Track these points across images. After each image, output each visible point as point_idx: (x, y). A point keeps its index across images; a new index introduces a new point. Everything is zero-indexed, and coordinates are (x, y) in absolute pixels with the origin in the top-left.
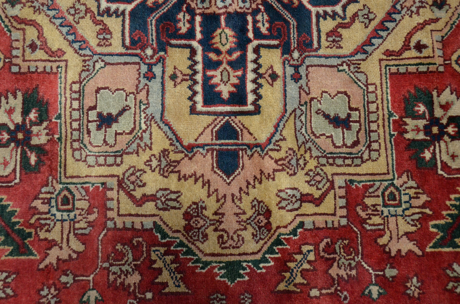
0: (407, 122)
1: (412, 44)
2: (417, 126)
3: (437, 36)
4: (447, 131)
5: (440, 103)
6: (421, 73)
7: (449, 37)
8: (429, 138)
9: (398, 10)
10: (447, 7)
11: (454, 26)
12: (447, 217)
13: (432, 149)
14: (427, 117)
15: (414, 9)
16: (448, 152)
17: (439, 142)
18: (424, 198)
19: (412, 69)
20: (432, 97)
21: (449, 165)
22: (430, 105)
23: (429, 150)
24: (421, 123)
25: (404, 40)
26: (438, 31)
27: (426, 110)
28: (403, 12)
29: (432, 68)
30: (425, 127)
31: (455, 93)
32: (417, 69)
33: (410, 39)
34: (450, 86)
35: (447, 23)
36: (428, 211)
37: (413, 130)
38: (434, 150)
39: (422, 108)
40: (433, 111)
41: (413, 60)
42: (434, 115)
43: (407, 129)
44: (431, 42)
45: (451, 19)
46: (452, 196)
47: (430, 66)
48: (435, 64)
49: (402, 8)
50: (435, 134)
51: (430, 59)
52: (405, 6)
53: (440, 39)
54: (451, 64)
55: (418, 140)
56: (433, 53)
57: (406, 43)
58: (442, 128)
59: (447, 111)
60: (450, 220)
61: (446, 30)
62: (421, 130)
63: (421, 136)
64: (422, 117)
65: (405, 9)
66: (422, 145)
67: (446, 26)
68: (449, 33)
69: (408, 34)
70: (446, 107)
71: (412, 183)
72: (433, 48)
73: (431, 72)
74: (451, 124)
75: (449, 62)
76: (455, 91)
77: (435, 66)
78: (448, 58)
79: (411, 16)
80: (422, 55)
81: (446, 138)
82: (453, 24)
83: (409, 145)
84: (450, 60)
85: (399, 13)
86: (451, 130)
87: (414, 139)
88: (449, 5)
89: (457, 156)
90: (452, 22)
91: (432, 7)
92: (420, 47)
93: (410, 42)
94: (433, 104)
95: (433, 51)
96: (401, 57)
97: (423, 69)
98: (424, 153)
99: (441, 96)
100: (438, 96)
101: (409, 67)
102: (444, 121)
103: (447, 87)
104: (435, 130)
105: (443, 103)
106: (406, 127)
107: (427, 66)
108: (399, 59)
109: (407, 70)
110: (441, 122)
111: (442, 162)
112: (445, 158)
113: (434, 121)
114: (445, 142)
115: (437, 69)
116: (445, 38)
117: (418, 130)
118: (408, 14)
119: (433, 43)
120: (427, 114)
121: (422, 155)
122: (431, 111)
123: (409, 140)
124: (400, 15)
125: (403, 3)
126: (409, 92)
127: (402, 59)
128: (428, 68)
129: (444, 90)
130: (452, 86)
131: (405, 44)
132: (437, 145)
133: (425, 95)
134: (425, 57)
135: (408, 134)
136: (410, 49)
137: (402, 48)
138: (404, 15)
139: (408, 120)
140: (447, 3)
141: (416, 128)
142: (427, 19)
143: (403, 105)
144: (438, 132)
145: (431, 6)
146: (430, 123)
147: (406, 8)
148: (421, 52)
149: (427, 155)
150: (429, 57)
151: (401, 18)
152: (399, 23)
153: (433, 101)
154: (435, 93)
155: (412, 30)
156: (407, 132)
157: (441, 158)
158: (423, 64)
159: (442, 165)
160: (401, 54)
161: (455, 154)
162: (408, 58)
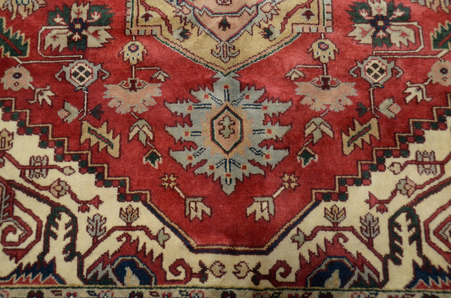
0: (85, 6)
1: (150, 12)
2: (82, 12)
3: (156, 31)
4: (75, 34)
5: (100, 30)
6: (125, 17)
7: (156, 40)
8: (72, 21)
9: (180, 4)
10: (182, 39)
11: (165, 44)
12: (8, 30)
13: (63, 23)
14: (89, 21)
15: (180, 14)
16: (59, 34)
17: (67, 28)
18: (24, 15)
19: (129, 12)
20: (105, 26)
21: (49, 34)
22: (99, 23)
23: (62, 21)
24: (84, 17)
25: (155, 7)
26: (161, 32)
27: (94, 20)
28: (178, 7)
29: (128, 25)
30: (81, 19)
31: (107, 42)
32: (129, 15)
33: (155, 11)
34: (113, 39)
35: (168, 39)
36: (14, 16)
37: (79, 10)
38: (62, 25)
39: (96, 17)
40: (93, 26)
41: (137, 13)
42: (90, 26)
43: (80, 6)
44: (150, 25)
45: (171, 42)
46: (23, 35)
47: (130, 23)
48: (132, 27)
49: (182, 6)
50: (74, 26)
51: (136, 23)
52: (183, 8)
53: (154, 33)
54: (133, 41)
55: (70, 13)
56: (141, 26)
57: (152, 9)
58: (79, 31)
59: (92, 35)
60: (5, 31)
61: (162, 38)
62: (78, 16)
63: (74, 16)
64: (89, 17)
65: (180, 8)
66: (66, 16)
67: (166, 38)
68: (159, 41)
69: (160, 10)
70: (96, 34)
71: (37, 7)
72: (145, 26)
73: (125, 24)
74: (81, 37)
75: (134, 40)
76: (109, 42)
77: (130, 27)
78: (137, 39)
79: (174, 12)
80: (140, 18)
81: (71, 33)
82: (167, 44)
83: (67, 6)
84: (136, 40)
85: (177, 4)
86: (77, 37)
87: (71, 10)
88: (184, 41)
89: (55, 40)
90: (168, 42)
91: (182, 29)
92: (147, 17)
93: (152, 11)
94: (99, 26)
95: (142, 26)
96: (139, 4)
97: (128, 19)
98: (60, 17)
99: (105, 32)
100: (105, 30)
101: (131, 9)
102: (84, 33)
103: (112, 36)
104: (78, 26)
105: (99, 33)
106: (82, 6)
107: (130, 21)
108: (138, 2)
109: (128, 8)
110: (84, 30)
111: (52, 29)
112: (54, 32)
113: (85, 26)
114: (67, 33)
115: (127, 29)
116: (155, 38)
117: (78, 14)
118: (176, 10)
119: (149, 26)
120: (91, 21)
121: (58, 15)
122: (93, 24)
123: (71, 6)
124: (176, 4)
125: (186, 7)
126: (111, 9)
127: (138, 5)
128: (128, 22)
129: (110, 33)
130: (113, 41)
131: (150, 7)
132: (66, 27)
133: (107, 21)
134: (137, 20)
135: (76, 6)
136: (146, 10)
137: (147, 5)
138: (175, 8)
139: (87, 7)
140: (185, 40)
141: (80, 12)
142: (170, 23)
143: (100, 4)
144: (76, 28)
145: (183, 27)
146: (83, 23)
147: (182, 8)
148: (142, 17)
149: (58, 20)
150: (137, 22)
151: (173, 5)
152: (169, 4)
153: (102, 26)
154: (108, 27)
155: (162, 12)
156: (78, 5)
157: (54, 29)
158: (132, 18)
159: (49, 29)
160: (142, 4)
161: (56, 39)
162: (138, 9)
